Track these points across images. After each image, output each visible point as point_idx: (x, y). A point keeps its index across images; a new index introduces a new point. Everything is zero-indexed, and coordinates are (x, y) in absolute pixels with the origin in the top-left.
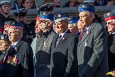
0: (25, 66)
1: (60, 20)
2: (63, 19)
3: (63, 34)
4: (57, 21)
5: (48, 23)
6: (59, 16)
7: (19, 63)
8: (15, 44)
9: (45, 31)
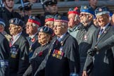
0: (71, 58)
1: (101, 14)
2: (104, 13)
3: (104, 28)
4: (98, 15)
5: (89, 17)
6: (100, 10)
7: (65, 56)
8: (61, 37)
9: (85, 25)
